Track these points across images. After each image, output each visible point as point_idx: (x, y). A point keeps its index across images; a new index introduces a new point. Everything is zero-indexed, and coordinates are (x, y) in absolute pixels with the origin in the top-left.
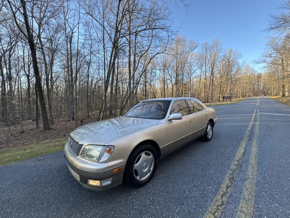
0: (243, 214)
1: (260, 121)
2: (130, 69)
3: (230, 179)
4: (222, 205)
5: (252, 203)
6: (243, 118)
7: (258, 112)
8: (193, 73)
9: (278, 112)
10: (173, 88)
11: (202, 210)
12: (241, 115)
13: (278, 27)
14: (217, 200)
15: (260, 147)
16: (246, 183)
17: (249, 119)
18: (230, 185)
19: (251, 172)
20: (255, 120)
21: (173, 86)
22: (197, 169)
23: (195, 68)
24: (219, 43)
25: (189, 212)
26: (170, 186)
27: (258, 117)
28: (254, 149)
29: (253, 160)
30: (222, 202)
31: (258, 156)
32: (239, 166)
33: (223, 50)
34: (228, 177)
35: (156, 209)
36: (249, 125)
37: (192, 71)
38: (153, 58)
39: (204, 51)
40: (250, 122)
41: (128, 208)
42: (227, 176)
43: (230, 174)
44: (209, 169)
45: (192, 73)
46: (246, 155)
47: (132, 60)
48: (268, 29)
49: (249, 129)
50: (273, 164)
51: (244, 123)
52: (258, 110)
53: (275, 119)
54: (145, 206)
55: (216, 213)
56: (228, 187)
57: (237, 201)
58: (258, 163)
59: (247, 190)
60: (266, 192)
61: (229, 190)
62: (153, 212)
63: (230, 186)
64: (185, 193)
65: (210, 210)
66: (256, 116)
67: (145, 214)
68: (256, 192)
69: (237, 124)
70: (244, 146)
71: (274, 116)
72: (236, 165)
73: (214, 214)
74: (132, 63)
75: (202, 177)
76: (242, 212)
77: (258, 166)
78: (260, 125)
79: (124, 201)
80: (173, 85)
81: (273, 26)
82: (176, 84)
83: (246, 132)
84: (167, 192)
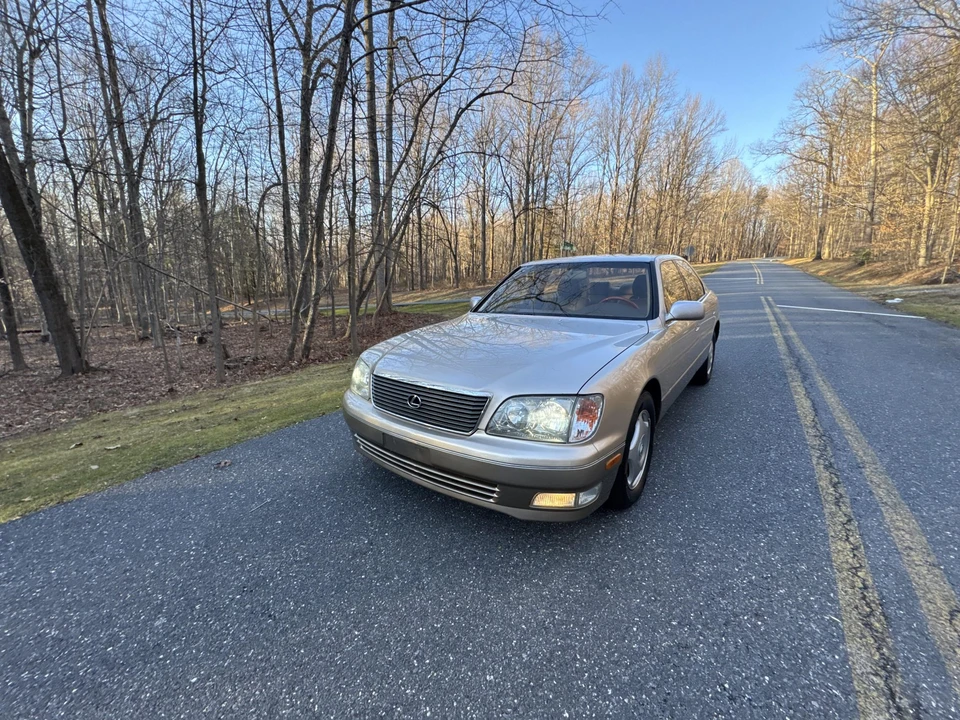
0: (903, 533)
1: (795, 329)
2: (375, 145)
3: (826, 467)
4: (849, 521)
5: (905, 509)
6: (746, 319)
7: (773, 303)
8: (577, 174)
9: (820, 304)
10: (515, 223)
11: (816, 535)
12: (735, 312)
13: (850, 39)
14: (833, 515)
15: (840, 393)
16: (867, 471)
17: (766, 324)
18: (836, 480)
19: (859, 448)
20: (781, 327)
21: (515, 218)
22: (734, 453)
23: (582, 158)
24: (666, 74)
25: (791, 544)
26: (702, 497)
27: (783, 317)
28: (831, 398)
29: (845, 423)
30: (845, 515)
31: (850, 414)
32: (824, 438)
33: (677, 99)
34: (818, 464)
35: (712, 548)
36: (773, 338)
37: (574, 169)
38: (466, 108)
39: (618, 96)
40: (771, 331)
41: (641, 555)
42: (814, 462)
43: (819, 458)
44: (761, 451)
45: (572, 174)
46: (820, 411)
47: (381, 110)
48: (823, 40)
49: (782, 348)
50: (893, 429)
51: (760, 333)
52: (770, 299)
53: (826, 323)
54: (680, 545)
55: (851, 539)
56: (835, 486)
57: (873, 509)
58: (861, 429)
59: (879, 486)
60: (917, 486)
61: (841, 490)
62: (710, 556)
63: (839, 483)
64: (750, 507)
65: (833, 534)
66: (774, 314)
67: (695, 560)
68: (898, 489)
69: (743, 337)
70: (801, 391)
71: (817, 314)
72: (815, 436)
73: (847, 540)
74: (381, 125)
75: (759, 470)
76: (898, 529)
77: (864, 434)
78: (801, 337)
79: (617, 541)
80: (516, 214)
81: (839, 33)
82: (526, 209)
83: (782, 357)
84: (705, 510)
